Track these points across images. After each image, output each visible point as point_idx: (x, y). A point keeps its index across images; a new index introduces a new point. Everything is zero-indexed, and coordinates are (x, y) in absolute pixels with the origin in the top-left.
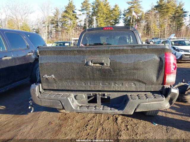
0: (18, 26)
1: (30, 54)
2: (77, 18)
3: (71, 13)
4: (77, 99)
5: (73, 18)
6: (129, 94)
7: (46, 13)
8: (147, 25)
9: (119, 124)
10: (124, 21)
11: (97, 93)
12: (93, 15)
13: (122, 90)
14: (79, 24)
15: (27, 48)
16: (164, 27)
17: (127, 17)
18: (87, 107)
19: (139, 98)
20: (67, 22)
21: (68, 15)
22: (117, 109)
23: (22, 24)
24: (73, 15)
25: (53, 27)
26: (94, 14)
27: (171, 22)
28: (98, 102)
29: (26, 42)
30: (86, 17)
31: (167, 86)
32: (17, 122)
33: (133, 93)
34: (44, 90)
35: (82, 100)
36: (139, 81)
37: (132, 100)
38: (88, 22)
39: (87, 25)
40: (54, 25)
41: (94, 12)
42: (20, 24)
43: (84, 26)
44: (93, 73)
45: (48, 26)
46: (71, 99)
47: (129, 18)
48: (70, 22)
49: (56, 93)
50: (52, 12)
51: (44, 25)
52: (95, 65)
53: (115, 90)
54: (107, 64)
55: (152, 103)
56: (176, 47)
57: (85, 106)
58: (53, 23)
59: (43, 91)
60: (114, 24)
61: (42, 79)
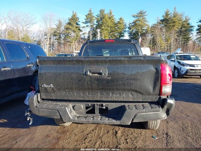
0: (18, 38)
1: (30, 65)
2: (81, 31)
3: (75, 25)
4: (75, 109)
5: (77, 31)
6: (126, 104)
7: (48, 24)
8: (153, 39)
9: (118, 138)
10: (129, 34)
11: (95, 103)
12: (97, 28)
13: (120, 100)
14: (82, 36)
15: (27, 59)
16: (170, 41)
17: (132, 31)
18: (85, 117)
19: (136, 109)
20: (70, 34)
21: (72, 27)
22: (115, 119)
23: (22, 35)
24: (77, 27)
25: (55, 39)
26: (99, 26)
27: (178, 36)
28: (96, 113)
29: (26, 53)
30: (89, 30)
31: (163, 97)
32: (13, 135)
33: (130, 104)
34: (43, 99)
35: (80, 110)
36: (136, 91)
37: (129, 110)
38: (92, 35)
39: (91, 38)
40: (57, 37)
41: (98, 25)
42: (21, 35)
43: (88, 39)
44: (91, 82)
45: (50, 38)
46: (69, 109)
47: (134, 32)
48: (73, 34)
49: (55, 103)
50: (54, 24)
51: (46, 37)
52: (93, 75)
53: (112, 100)
54: (105, 74)
55: (149, 113)
56: (182, 61)
57: (83, 117)
58: (56, 35)
59: (42, 101)
60: (119, 37)
61: (40, 89)
